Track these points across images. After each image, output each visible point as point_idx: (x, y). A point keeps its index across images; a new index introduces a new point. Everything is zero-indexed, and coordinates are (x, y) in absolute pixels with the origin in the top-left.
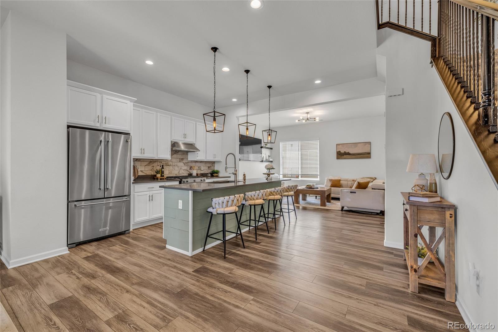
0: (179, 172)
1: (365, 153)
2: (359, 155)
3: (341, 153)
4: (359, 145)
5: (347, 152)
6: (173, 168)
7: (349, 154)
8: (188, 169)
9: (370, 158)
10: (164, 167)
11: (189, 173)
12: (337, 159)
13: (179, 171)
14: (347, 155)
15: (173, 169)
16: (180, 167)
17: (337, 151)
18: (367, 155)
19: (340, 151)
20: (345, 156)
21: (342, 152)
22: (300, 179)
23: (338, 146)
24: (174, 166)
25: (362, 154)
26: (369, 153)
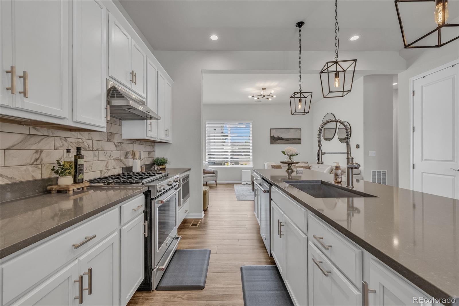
0: (106, 166)
1: (297, 138)
2: (291, 141)
3: (275, 138)
4: (292, 130)
5: (280, 137)
6: (95, 156)
7: (282, 139)
8: (123, 158)
9: (300, 143)
10: (83, 152)
11: (124, 166)
12: (271, 144)
13: (107, 163)
14: (281, 140)
15: (96, 159)
16: (108, 153)
17: (271, 136)
18: (298, 140)
19: (274, 136)
20: (278, 141)
21: (276, 136)
22: (229, 165)
23: (272, 131)
24: (97, 150)
25: (294, 140)
26: (300, 139)
